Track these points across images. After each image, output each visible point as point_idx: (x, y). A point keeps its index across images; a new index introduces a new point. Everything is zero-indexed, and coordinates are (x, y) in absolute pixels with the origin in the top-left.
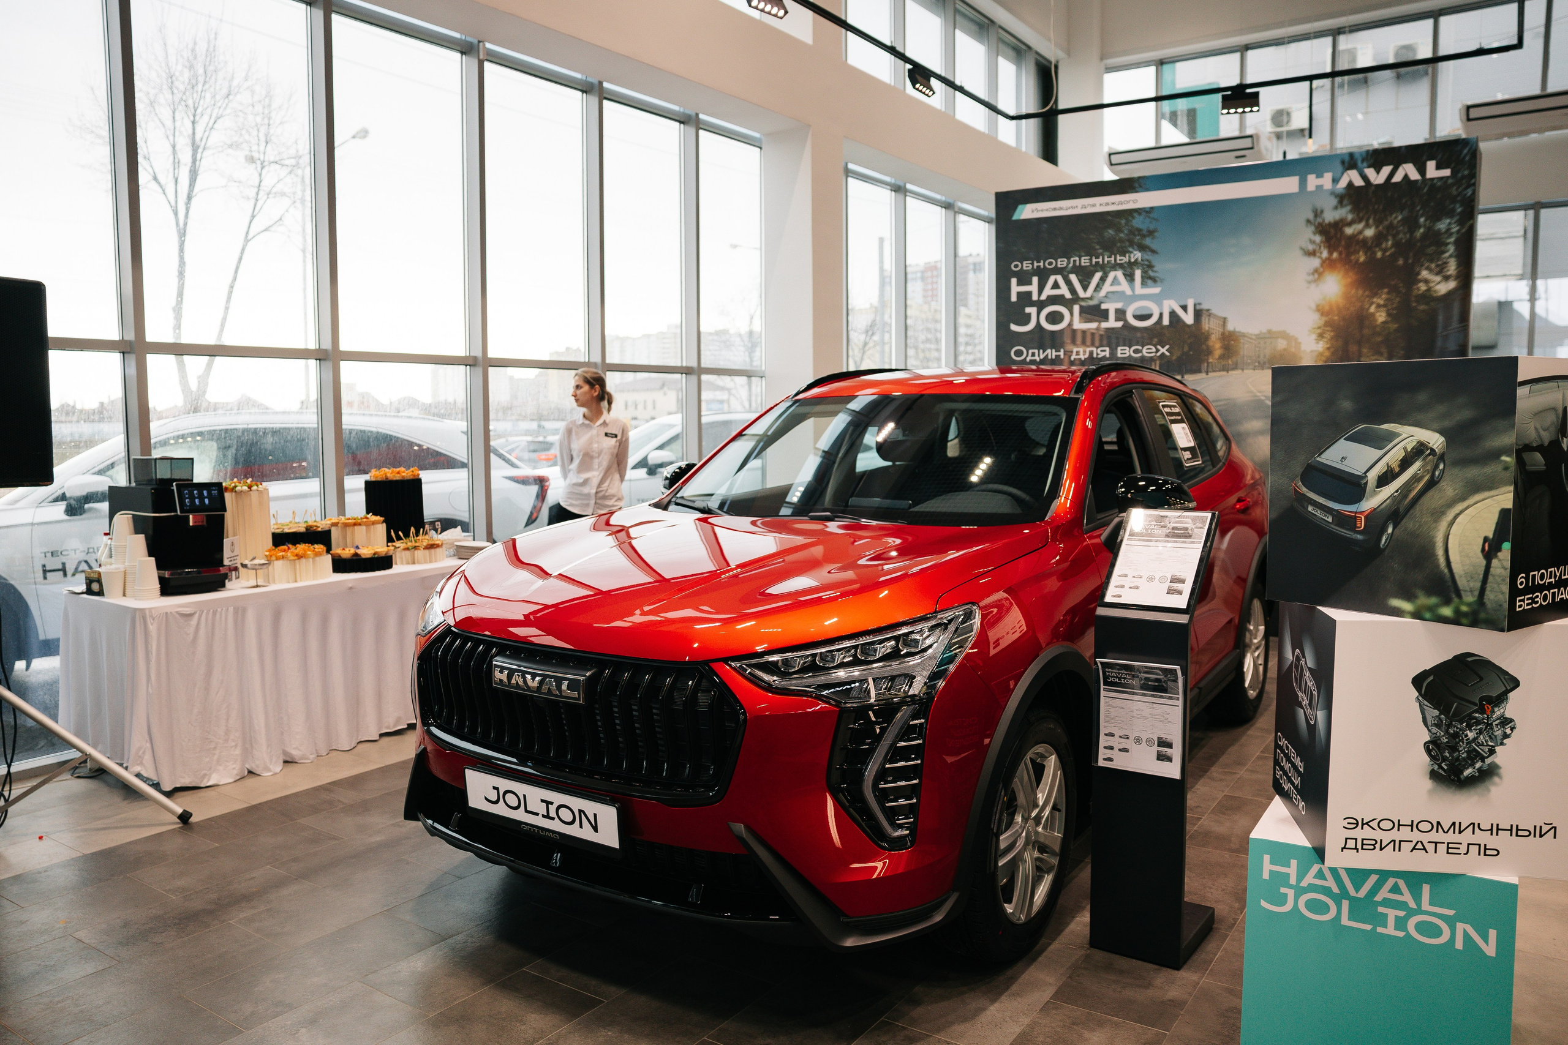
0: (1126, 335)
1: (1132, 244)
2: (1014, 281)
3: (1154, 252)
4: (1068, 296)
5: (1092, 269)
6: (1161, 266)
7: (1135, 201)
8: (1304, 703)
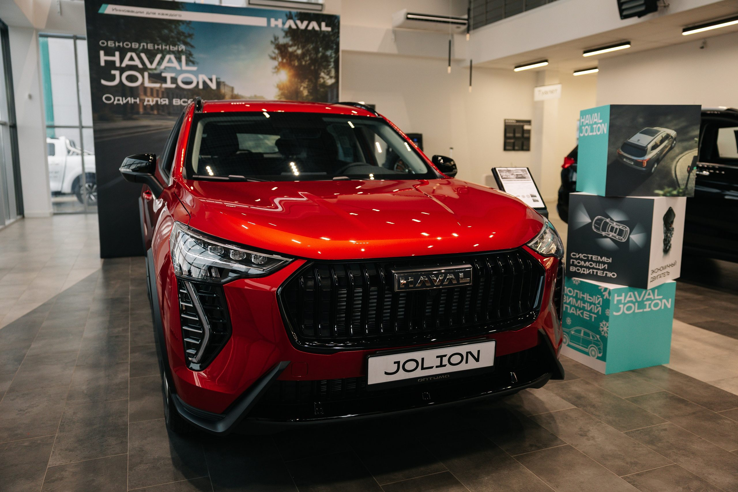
0: (178, 92)
1: (179, 40)
2: (102, 53)
3: (192, 47)
4: (140, 66)
5: (155, 51)
6: (197, 55)
7: (180, 16)
8: (611, 235)
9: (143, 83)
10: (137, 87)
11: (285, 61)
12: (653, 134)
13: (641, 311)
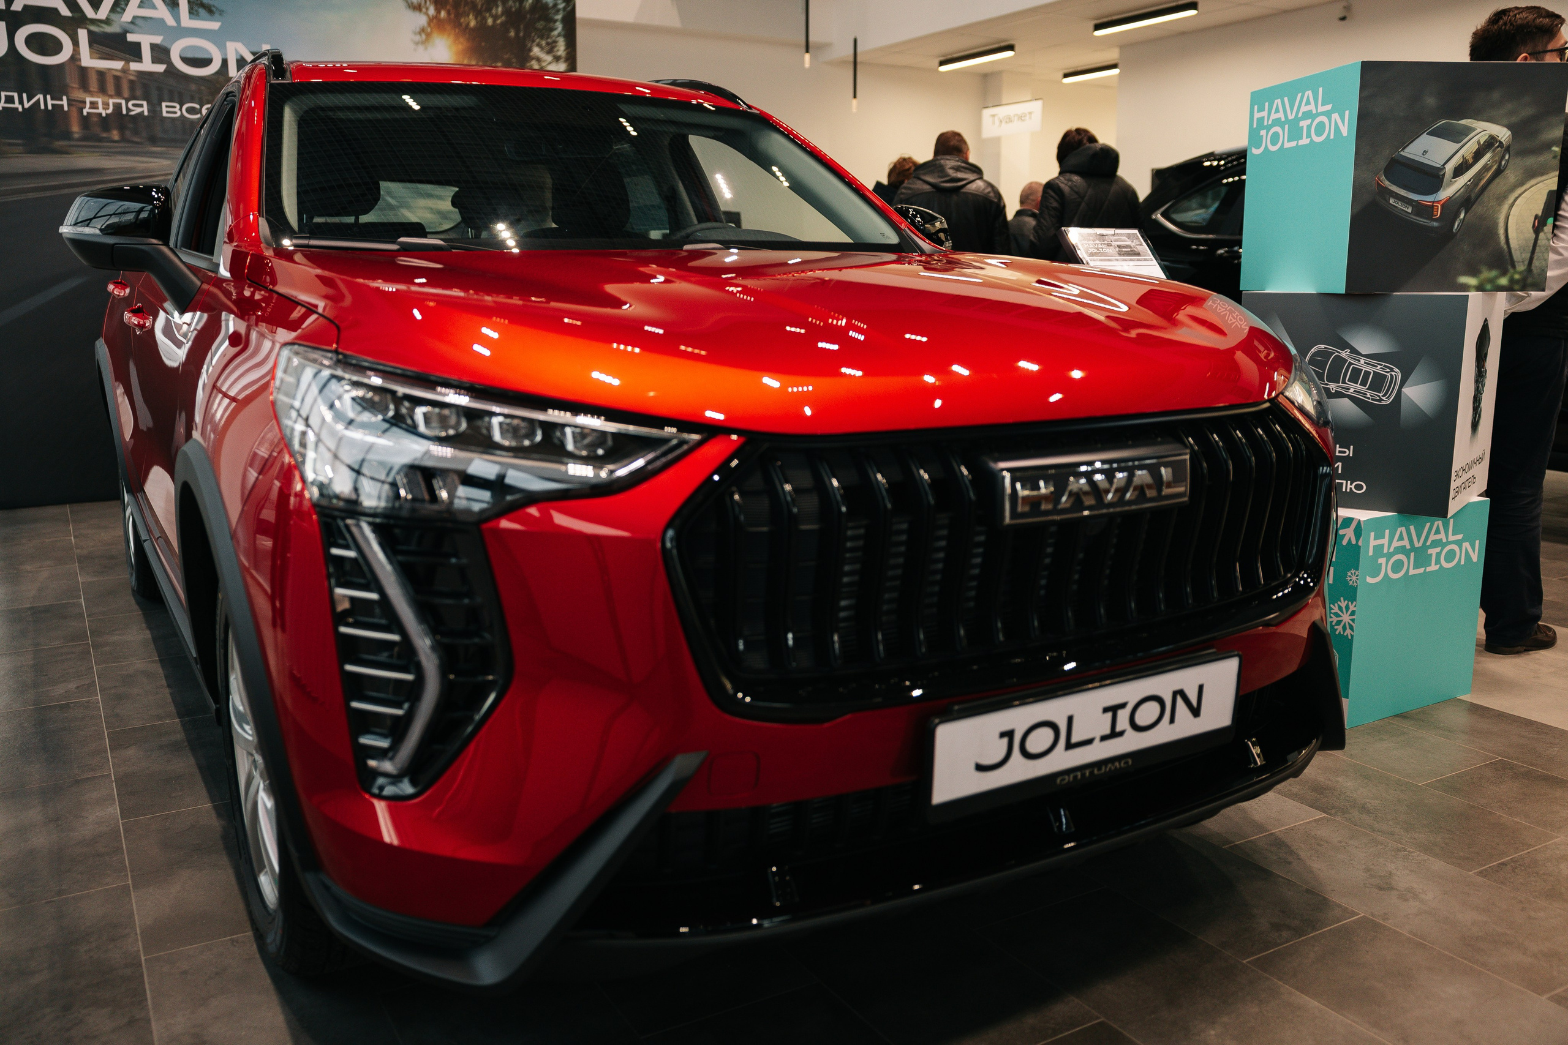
0: (172, 85)
4: (65, 11)
8: (1352, 390)
9: (75, 58)
10: (60, 67)
11: (443, 14)
12: (1457, 135)
13: (1421, 570)
